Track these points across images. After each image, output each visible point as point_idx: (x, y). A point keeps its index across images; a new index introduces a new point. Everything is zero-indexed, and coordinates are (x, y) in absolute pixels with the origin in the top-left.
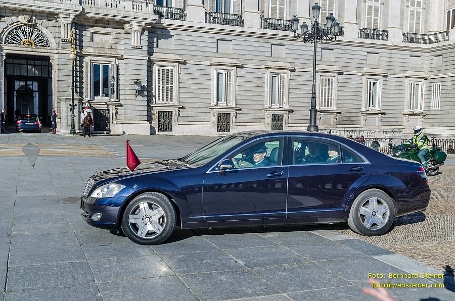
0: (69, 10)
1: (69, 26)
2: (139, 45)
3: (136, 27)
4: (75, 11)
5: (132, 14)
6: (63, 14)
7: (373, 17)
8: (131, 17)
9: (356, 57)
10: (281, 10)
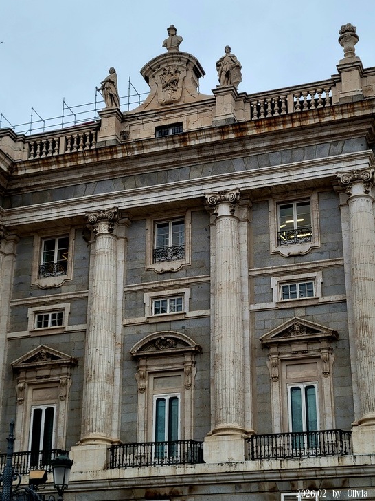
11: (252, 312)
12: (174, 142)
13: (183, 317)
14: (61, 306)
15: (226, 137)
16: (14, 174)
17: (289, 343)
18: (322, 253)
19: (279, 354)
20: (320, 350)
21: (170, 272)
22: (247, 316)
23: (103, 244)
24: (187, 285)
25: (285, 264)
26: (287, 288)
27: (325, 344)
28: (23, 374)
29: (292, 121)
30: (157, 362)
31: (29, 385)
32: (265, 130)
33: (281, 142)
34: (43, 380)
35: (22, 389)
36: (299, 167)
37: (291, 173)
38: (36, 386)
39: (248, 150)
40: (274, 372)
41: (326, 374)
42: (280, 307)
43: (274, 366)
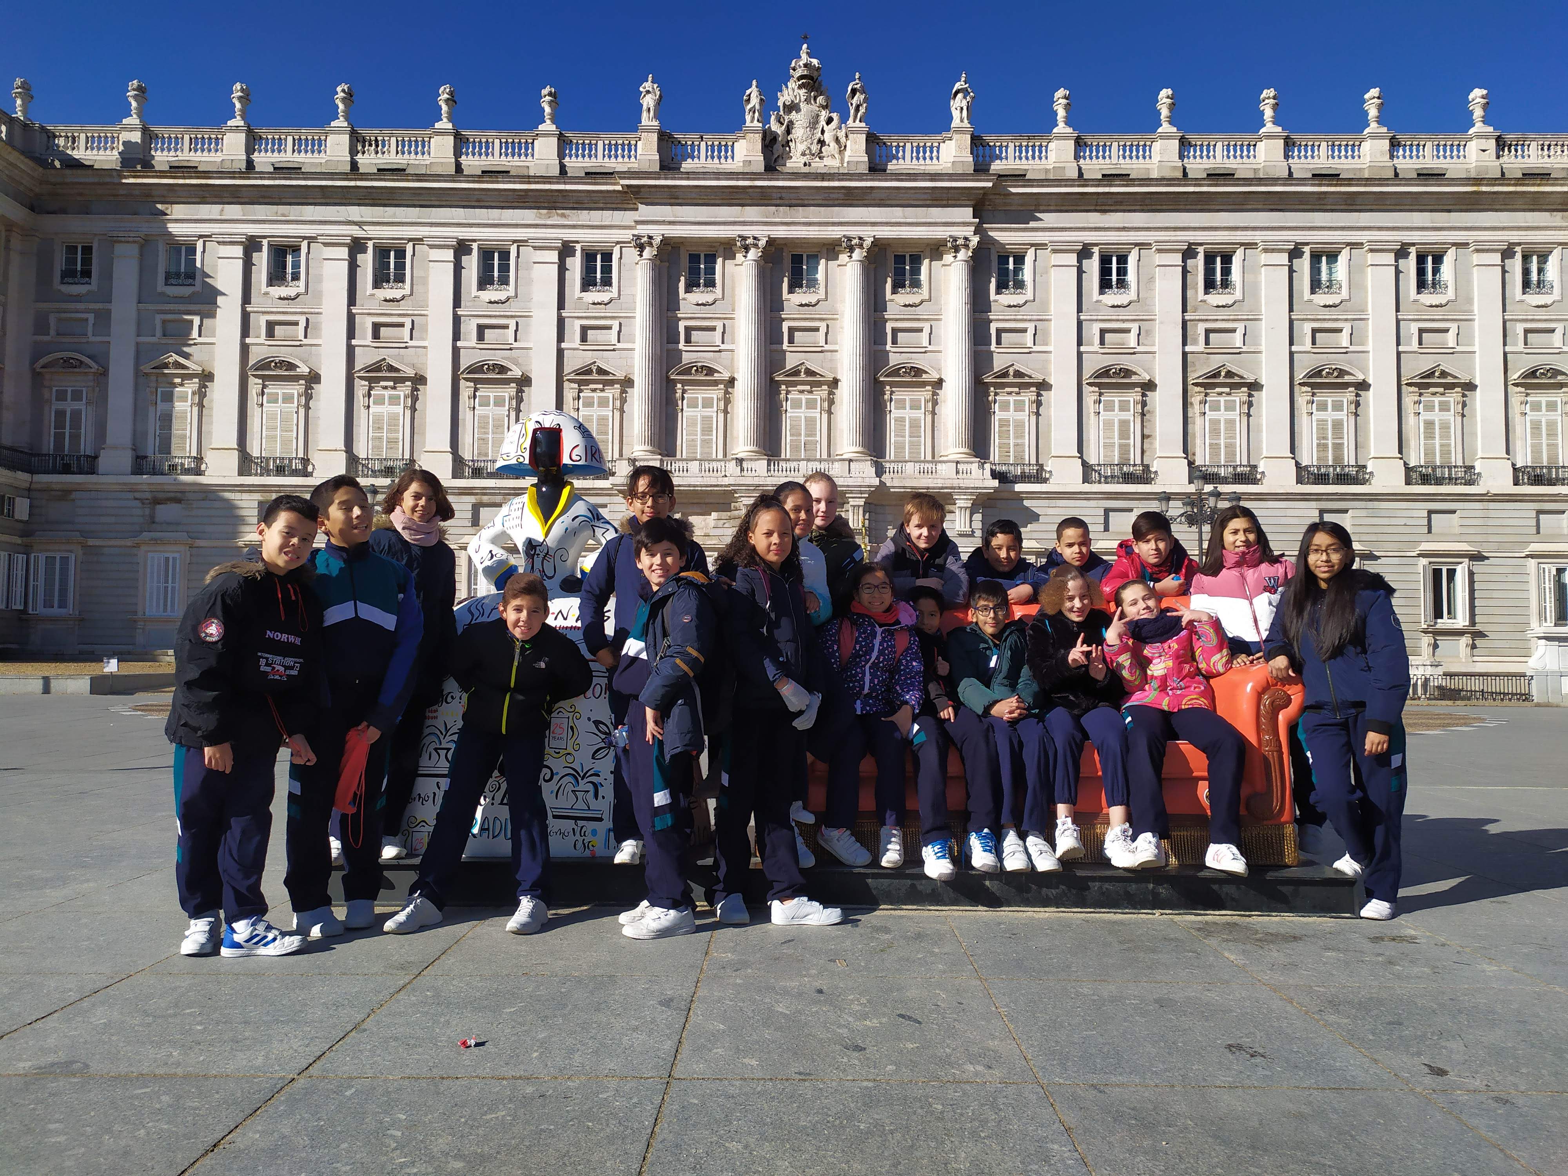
0: (860, 486)
1: (861, 509)
2: (968, 529)
3: (963, 502)
4: (869, 486)
5: (956, 483)
6: (851, 492)
7: (1437, 442)
8: (954, 488)
9: (1402, 521)
10: (1230, 447)
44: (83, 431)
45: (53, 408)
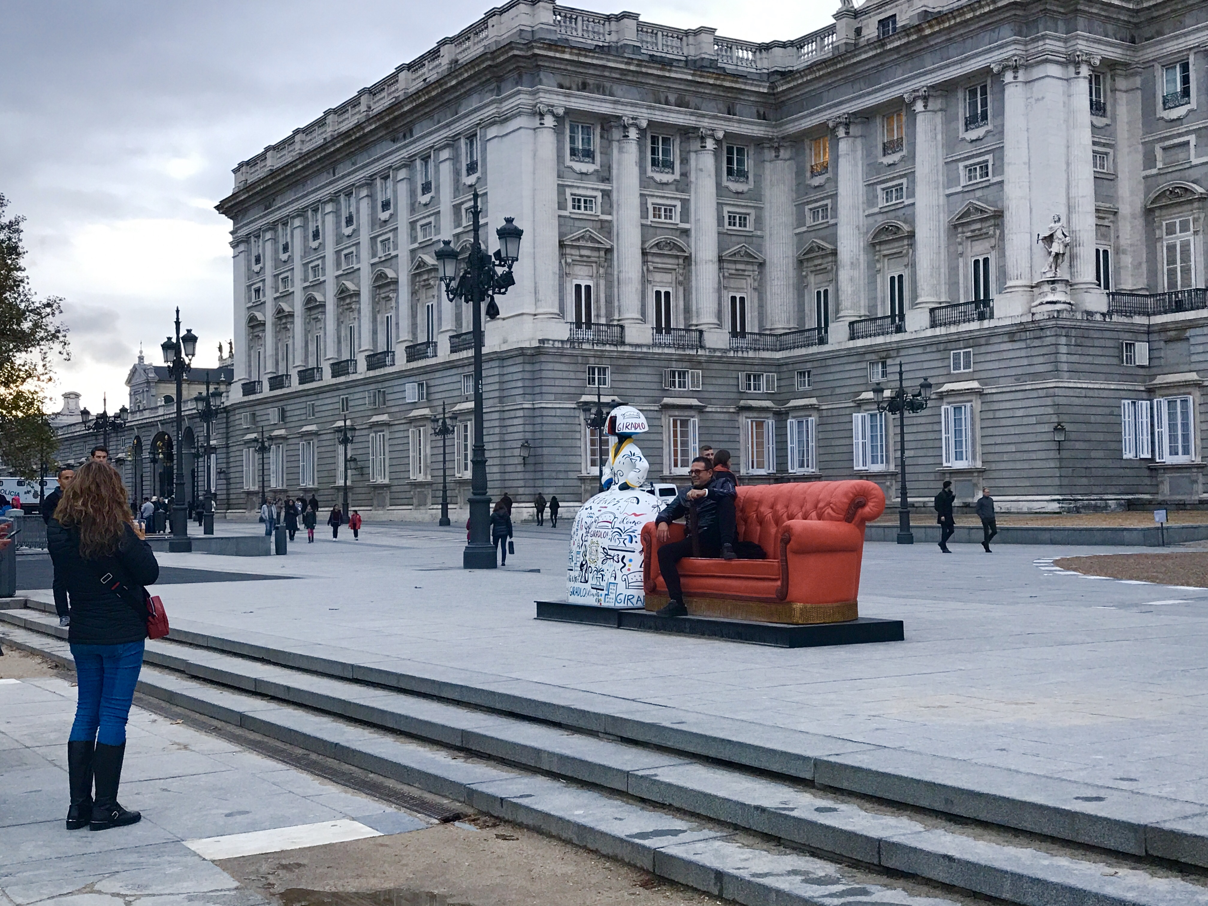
11: (948, 196)
12: (876, 49)
13: (902, 205)
14: (824, 202)
15: (911, 39)
16: (775, 91)
17: (968, 223)
18: (994, 135)
19: (963, 233)
20: (989, 227)
21: (894, 164)
22: (942, 200)
23: (843, 146)
24: (904, 176)
25: (970, 149)
26: (971, 169)
27: (992, 222)
28: (805, 264)
29: (954, 18)
30: (888, 247)
31: (812, 272)
32: (937, 29)
33: (953, 35)
34: (818, 268)
35: (806, 277)
36: (967, 59)
37: (963, 65)
38: (816, 272)
39: (932, 46)
40: (960, 248)
41: (993, 248)
42: (966, 189)
43: (960, 244)
44: (1192, 263)
45: (1165, 243)
